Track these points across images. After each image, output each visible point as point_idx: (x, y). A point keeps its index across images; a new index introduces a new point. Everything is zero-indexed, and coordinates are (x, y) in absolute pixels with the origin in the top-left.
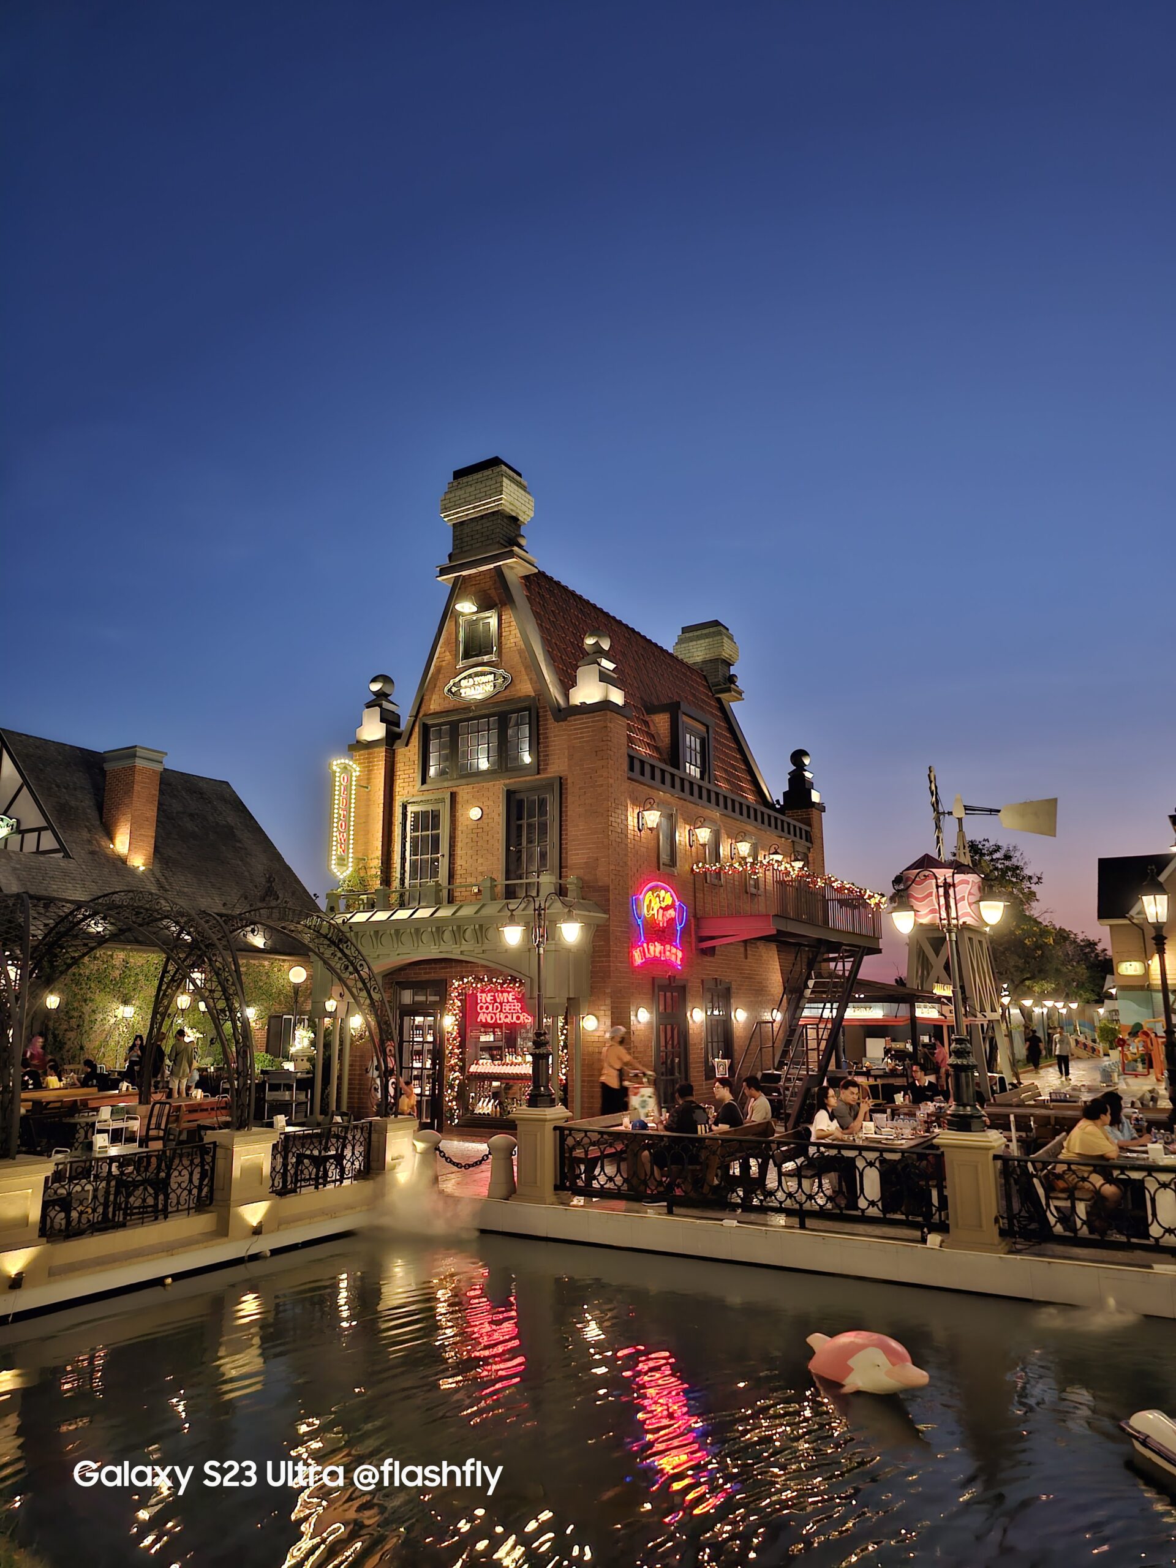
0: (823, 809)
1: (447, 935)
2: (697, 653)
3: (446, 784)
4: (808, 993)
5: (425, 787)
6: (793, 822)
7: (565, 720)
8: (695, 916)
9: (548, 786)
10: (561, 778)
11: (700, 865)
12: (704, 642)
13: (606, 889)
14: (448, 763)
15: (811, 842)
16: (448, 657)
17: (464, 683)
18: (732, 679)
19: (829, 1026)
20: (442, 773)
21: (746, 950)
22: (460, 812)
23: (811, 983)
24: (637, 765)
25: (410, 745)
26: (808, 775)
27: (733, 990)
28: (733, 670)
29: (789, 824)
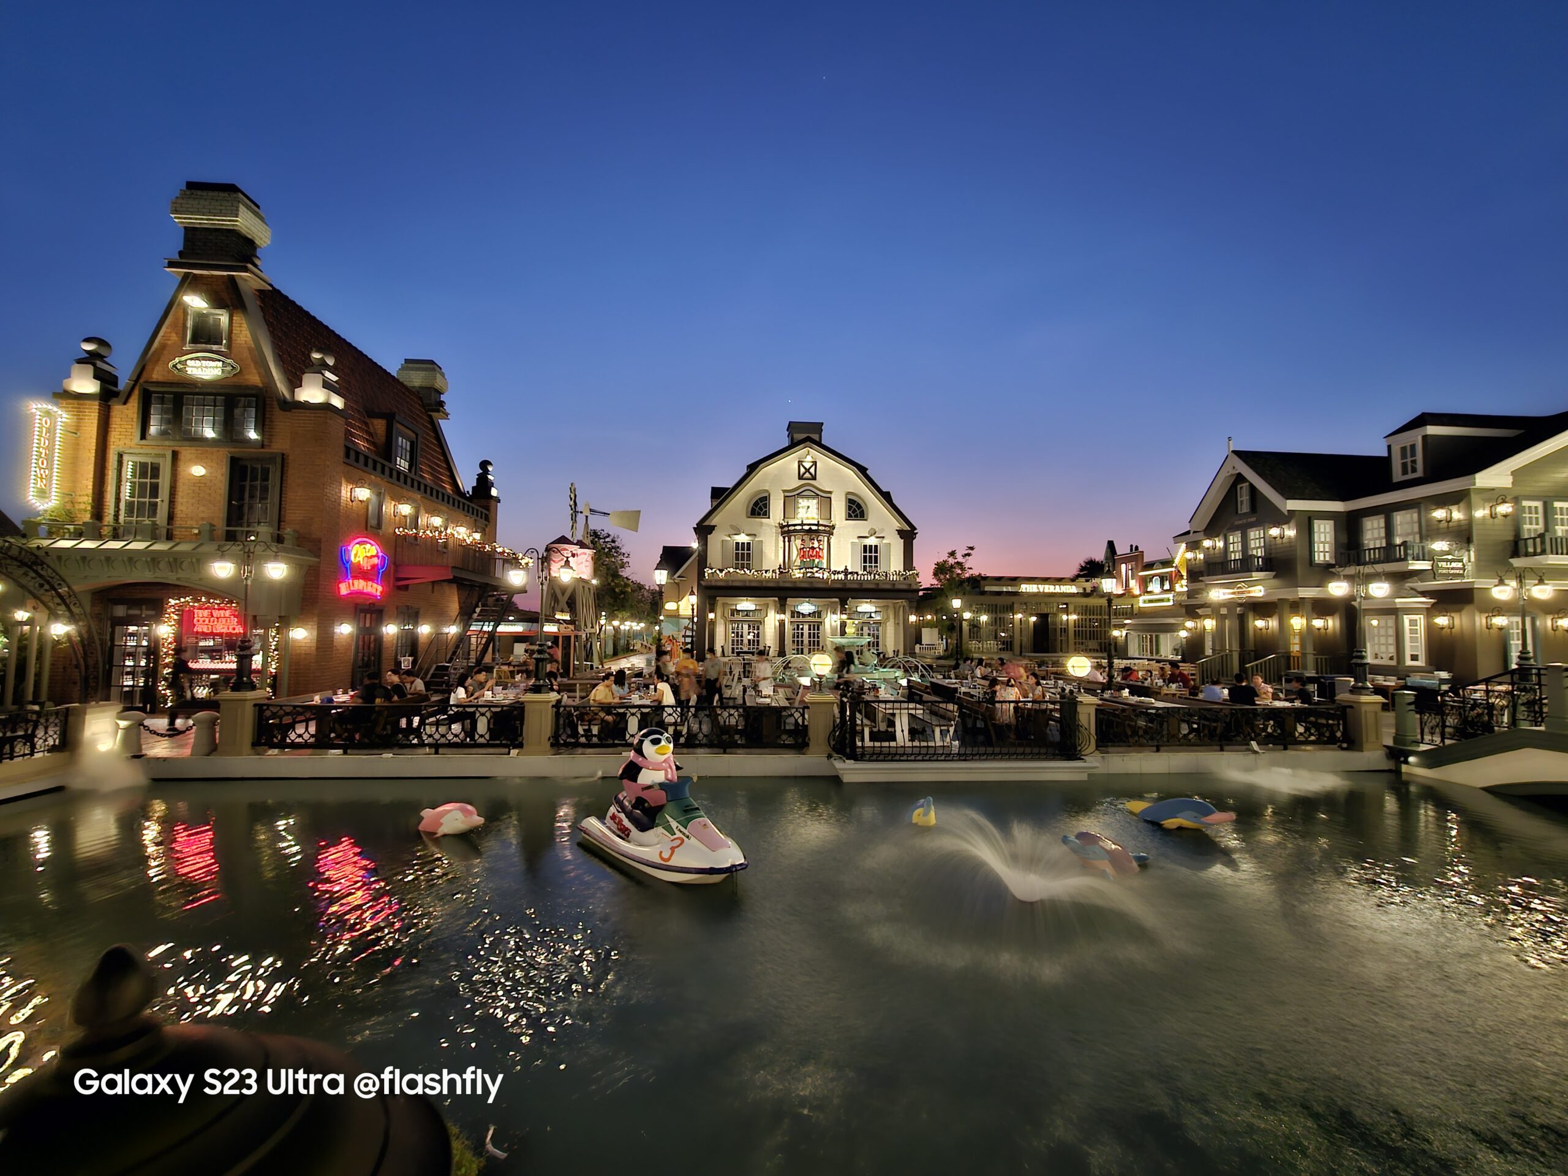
0: (499, 501)
1: (162, 565)
2: (416, 379)
3: (167, 443)
4: (475, 616)
5: (144, 442)
6: (476, 507)
7: (289, 411)
8: (395, 564)
9: (272, 458)
10: (283, 454)
11: (401, 529)
12: (422, 374)
13: (320, 541)
14: (170, 426)
15: (488, 521)
16: (174, 337)
17: (189, 362)
18: (441, 404)
19: (486, 636)
20: (163, 434)
21: (433, 588)
22: (182, 467)
23: (478, 610)
24: (352, 454)
25: (129, 405)
26: (490, 477)
27: (421, 612)
28: (443, 398)
29: (473, 508)
